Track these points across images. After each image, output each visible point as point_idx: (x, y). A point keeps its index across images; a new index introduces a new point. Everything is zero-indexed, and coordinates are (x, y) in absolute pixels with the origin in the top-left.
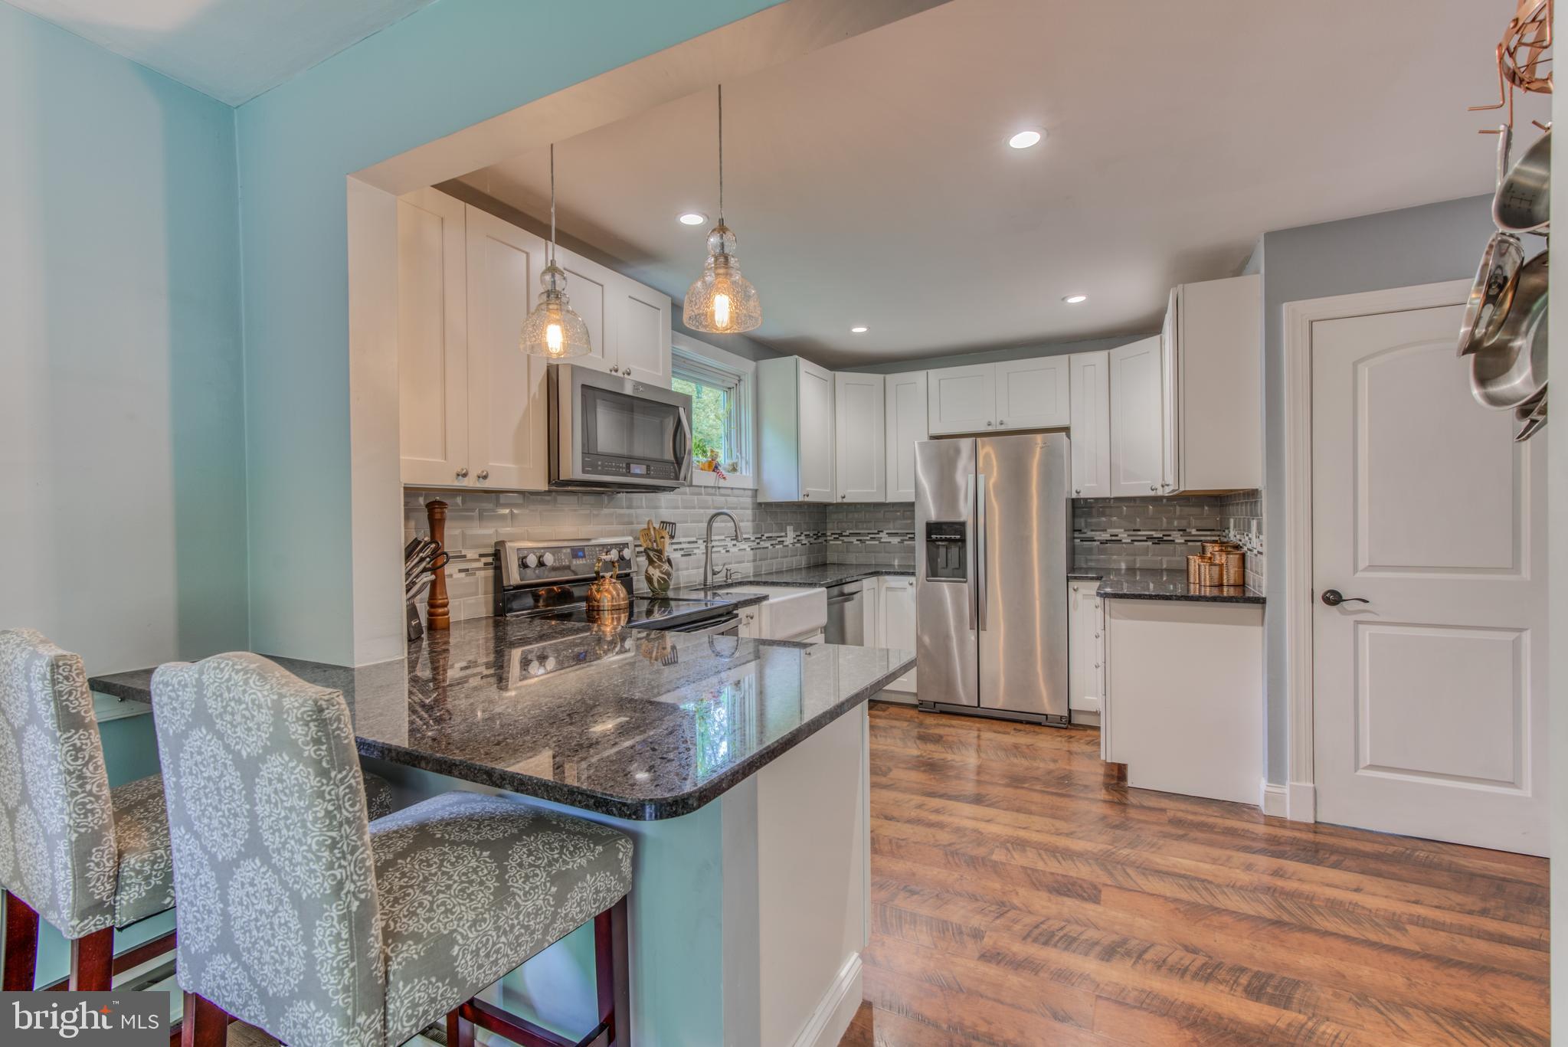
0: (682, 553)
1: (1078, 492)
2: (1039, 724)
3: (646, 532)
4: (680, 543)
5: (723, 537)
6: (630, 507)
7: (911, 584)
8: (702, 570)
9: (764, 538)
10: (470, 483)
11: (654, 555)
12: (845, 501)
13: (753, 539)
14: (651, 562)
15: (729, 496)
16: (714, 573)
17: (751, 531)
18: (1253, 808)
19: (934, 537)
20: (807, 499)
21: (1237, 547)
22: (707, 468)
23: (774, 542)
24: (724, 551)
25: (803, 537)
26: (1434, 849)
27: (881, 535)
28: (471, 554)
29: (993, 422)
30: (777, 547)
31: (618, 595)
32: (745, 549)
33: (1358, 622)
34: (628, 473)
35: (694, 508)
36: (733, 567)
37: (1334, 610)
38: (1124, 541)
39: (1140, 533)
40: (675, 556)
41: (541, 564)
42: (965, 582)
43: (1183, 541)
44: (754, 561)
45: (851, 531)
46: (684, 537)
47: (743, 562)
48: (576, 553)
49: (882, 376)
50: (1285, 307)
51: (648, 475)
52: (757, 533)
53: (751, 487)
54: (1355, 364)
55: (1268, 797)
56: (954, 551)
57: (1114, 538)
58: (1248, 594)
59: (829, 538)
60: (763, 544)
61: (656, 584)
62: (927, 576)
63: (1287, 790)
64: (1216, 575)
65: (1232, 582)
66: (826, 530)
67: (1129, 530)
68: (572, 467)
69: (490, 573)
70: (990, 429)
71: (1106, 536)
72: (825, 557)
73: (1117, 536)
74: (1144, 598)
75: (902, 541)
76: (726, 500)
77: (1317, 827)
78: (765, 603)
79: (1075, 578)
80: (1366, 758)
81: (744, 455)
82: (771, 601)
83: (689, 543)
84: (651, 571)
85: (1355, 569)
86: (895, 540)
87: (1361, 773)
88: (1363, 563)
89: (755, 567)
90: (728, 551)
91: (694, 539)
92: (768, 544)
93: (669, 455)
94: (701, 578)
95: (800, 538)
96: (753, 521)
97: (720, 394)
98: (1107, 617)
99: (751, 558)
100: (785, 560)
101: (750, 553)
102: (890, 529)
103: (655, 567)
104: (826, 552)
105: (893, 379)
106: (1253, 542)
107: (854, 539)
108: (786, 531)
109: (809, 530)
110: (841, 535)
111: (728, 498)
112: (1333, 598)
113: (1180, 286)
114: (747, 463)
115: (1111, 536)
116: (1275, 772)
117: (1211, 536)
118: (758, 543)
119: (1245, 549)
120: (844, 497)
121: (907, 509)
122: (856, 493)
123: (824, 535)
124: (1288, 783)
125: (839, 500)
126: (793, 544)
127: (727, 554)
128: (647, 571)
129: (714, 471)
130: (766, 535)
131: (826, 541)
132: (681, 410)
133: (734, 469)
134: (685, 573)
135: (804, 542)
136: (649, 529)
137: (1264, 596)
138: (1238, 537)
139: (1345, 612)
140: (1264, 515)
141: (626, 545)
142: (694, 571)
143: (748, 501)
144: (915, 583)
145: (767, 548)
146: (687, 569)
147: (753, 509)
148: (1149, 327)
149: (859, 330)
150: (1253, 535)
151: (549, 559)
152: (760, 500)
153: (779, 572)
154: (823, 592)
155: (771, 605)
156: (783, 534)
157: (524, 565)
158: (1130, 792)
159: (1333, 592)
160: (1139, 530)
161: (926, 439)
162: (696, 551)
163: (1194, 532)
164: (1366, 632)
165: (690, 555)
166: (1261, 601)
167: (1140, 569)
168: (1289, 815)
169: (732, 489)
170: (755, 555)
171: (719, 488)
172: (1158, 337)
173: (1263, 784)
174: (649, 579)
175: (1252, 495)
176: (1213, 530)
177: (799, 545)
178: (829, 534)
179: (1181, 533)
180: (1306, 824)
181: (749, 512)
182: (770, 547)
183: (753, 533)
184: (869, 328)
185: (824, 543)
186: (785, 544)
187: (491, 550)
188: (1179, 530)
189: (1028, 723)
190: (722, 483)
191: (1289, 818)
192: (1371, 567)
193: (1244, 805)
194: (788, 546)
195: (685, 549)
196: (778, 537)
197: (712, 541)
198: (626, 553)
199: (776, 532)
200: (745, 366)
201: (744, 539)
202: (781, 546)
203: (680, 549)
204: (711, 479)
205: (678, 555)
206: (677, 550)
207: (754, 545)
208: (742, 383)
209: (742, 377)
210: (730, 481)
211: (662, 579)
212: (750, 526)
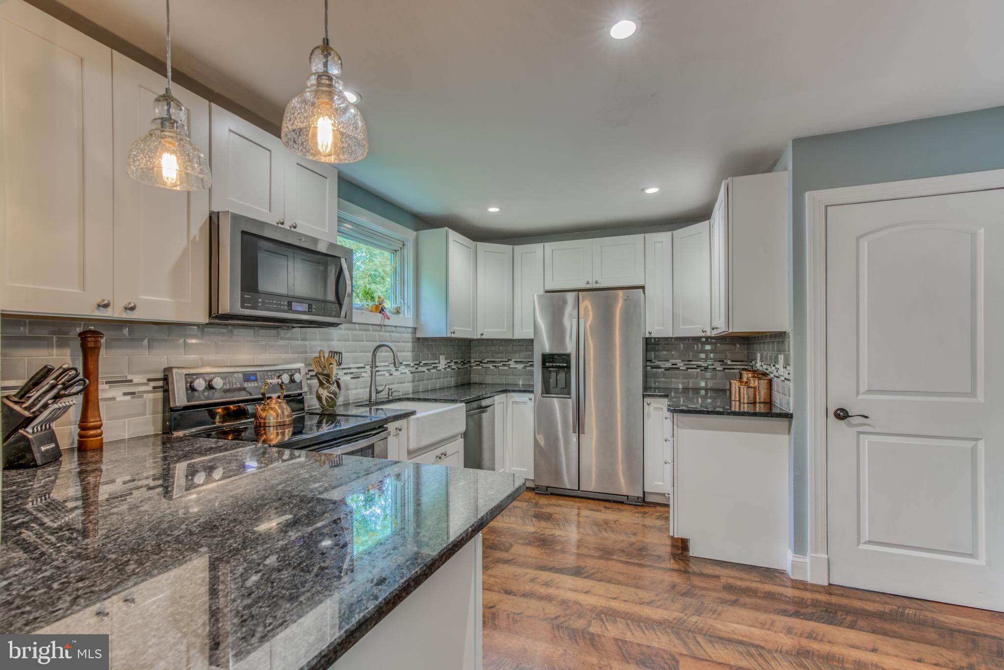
0: (352, 376)
1: (650, 333)
2: (622, 503)
3: (318, 360)
4: (350, 368)
5: (387, 364)
6: (304, 339)
7: (531, 399)
8: (368, 390)
9: (421, 364)
10: (115, 313)
11: (325, 378)
12: (483, 337)
13: (412, 365)
14: (321, 384)
15: (393, 332)
16: (378, 392)
17: (411, 359)
18: (782, 573)
19: (547, 364)
20: (453, 336)
21: (765, 374)
22: (374, 310)
23: (429, 367)
24: (388, 374)
25: (452, 364)
26: (918, 606)
27: (510, 362)
28: (137, 379)
29: (590, 281)
30: (432, 371)
31: (283, 413)
32: (405, 373)
33: (860, 433)
34: (290, 309)
35: (363, 341)
36: (394, 387)
37: (842, 423)
38: (681, 368)
39: (692, 363)
40: (345, 379)
41: (210, 387)
42: (570, 398)
43: (722, 369)
44: (413, 381)
45: (489, 360)
46: (354, 363)
47: (404, 382)
48: (247, 377)
49: (511, 246)
50: (807, 195)
51: (309, 312)
52: (416, 361)
53: (411, 326)
54: (858, 239)
55: (794, 565)
56: (562, 375)
57: (674, 366)
58: (775, 410)
59: (472, 364)
60: (420, 369)
61: (324, 402)
62: (542, 394)
63: (807, 560)
64: (752, 396)
65: (762, 400)
66: (470, 358)
67: (685, 361)
68: (229, 302)
69: (160, 395)
70: (588, 286)
71: (668, 365)
72: (470, 378)
73: (676, 365)
74: (703, 414)
75: (525, 367)
76: (390, 335)
77: (830, 589)
78: (412, 417)
79: (649, 396)
80: (866, 536)
81: (406, 302)
82: (418, 415)
83: (358, 368)
84: (321, 391)
85: (858, 393)
86: (520, 366)
87: (862, 547)
88: (864, 387)
89: (413, 386)
90: (391, 375)
91: (362, 365)
92: (424, 369)
93: (331, 297)
94: (367, 396)
95: (450, 364)
96: (413, 351)
97: (387, 254)
98: (675, 427)
99: (411, 380)
100: (438, 381)
101: (409, 376)
102: (517, 358)
103: (324, 388)
104: (470, 374)
105: (519, 249)
106: (779, 370)
107: (490, 366)
108: (439, 359)
109: (458, 359)
110: (481, 362)
111: (392, 334)
112: (842, 415)
113: (730, 179)
114: (408, 307)
115: (672, 364)
116: (799, 546)
117: (741, 365)
118: (417, 368)
119: (772, 376)
120: (482, 335)
121: (528, 344)
122: (491, 333)
123: (469, 362)
124: (809, 554)
125: (479, 337)
126: (445, 369)
127: (391, 377)
128: (317, 391)
129: (380, 312)
130: (423, 362)
131: (470, 366)
132: (343, 261)
133: (398, 312)
134: (354, 392)
135: (453, 368)
136: (320, 357)
137: (791, 412)
138: (765, 367)
139: (851, 425)
140: (792, 351)
141: (298, 370)
142: (362, 391)
143: (408, 336)
144: (533, 398)
145: (424, 372)
146: (356, 389)
147: (413, 342)
148: (702, 214)
149: (494, 210)
150: (780, 365)
151: (218, 383)
152: (418, 335)
153: (434, 390)
154: (463, 406)
155: (418, 419)
156: (437, 361)
157: (192, 389)
158: (691, 560)
159: (842, 410)
160: (691, 361)
161: (542, 293)
162: (363, 374)
163: (729, 362)
164: (866, 440)
165: (359, 377)
166: (789, 416)
167: (692, 389)
168: (810, 579)
169: (396, 327)
170: (414, 377)
171: (385, 326)
172: (708, 221)
173: (790, 555)
174: (319, 398)
175: (780, 336)
176: (742, 361)
177: (449, 369)
178: (472, 361)
179: (721, 363)
180: (822, 586)
181: (410, 345)
182: (426, 371)
183: (413, 361)
184: (501, 209)
185: (469, 368)
186: (438, 369)
187: (161, 375)
188: (719, 361)
189: (615, 502)
190: (387, 322)
191: (809, 582)
192: (870, 391)
193: (775, 570)
194: (440, 370)
195: (352, 373)
196: (432, 363)
197: (377, 367)
198: (297, 377)
199: (431, 360)
200: (408, 234)
201: (405, 365)
202: (435, 370)
203: (347, 373)
204: (377, 318)
205: (348, 377)
206: (345, 374)
207: (413, 369)
208: (405, 247)
209: (406, 243)
210: (394, 320)
211: (331, 398)
212: (409, 355)
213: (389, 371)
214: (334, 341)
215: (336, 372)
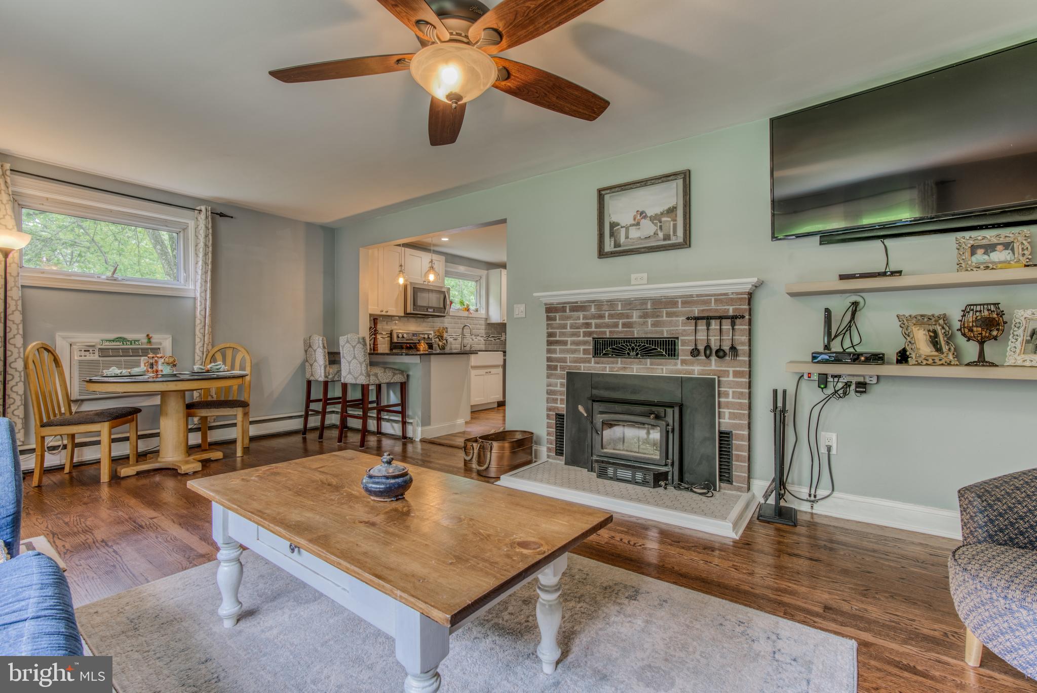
4: (451, 335)
5: (470, 335)
6: (433, 322)
9: (490, 337)
10: (384, 313)
11: (441, 337)
13: (485, 336)
14: (440, 340)
15: (474, 320)
16: (464, 347)
22: (464, 310)
23: (495, 338)
24: (471, 340)
28: (384, 333)
30: (497, 340)
31: (425, 347)
32: (481, 340)
34: (427, 311)
35: (455, 323)
36: (474, 345)
40: (450, 340)
41: (403, 337)
44: (485, 345)
46: (454, 333)
47: (480, 344)
48: (414, 335)
51: (434, 312)
52: (487, 334)
53: (484, 317)
60: (490, 339)
61: (440, 347)
68: (410, 309)
69: (389, 339)
76: (472, 321)
81: (481, 305)
83: (455, 335)
84: (440, 343)
89: (486, 347)
91: (457, 334)
92: (492, 339)
93: (442, 306)
94: (460, 345)
96: (485, 330)
97: (474, 283)
101: (483, 341)
114: (483, 308)
118: (488, 338)
127: (473, 341)
128: (437, 341)
129: (468, 311)
130: (491, 335)
132: (445, 292)
133: (477, 311)
134: (453, 342)
136: (439, 329)
141: (431, 334)
143: (483, 322)
146: (455, 344)
147: (485, 325)
151: (405, 335)
152: (488, 322)
154: (501, 353)
156: (500, 336)
157: (398, 337)
162: (458, 339)
165: (456, 340)
169: (475, 318)
170: (486, 343)
171: (469, 317)
174: (439, 345)
181: (483, 327)
182: (494, 340)
183: (485, 334)
186: (501, 339)
187: (389, 333)
190: (471, 315)
195: (453, 337)
196: (497, 337)
198: (430, 336)
200: (483, 273)
201: (481, 336)
202: (499, 340)
204: (466, 314)
205: (452, 339)
206: (450, 337)
207: (486, 339)
208: (482, 279)
209: (482, 277)
210: (475, 315)
211: (444, 343)
212: (483, 331)
213: (472, 338)
214: (444, 323)
215: (445, 335)
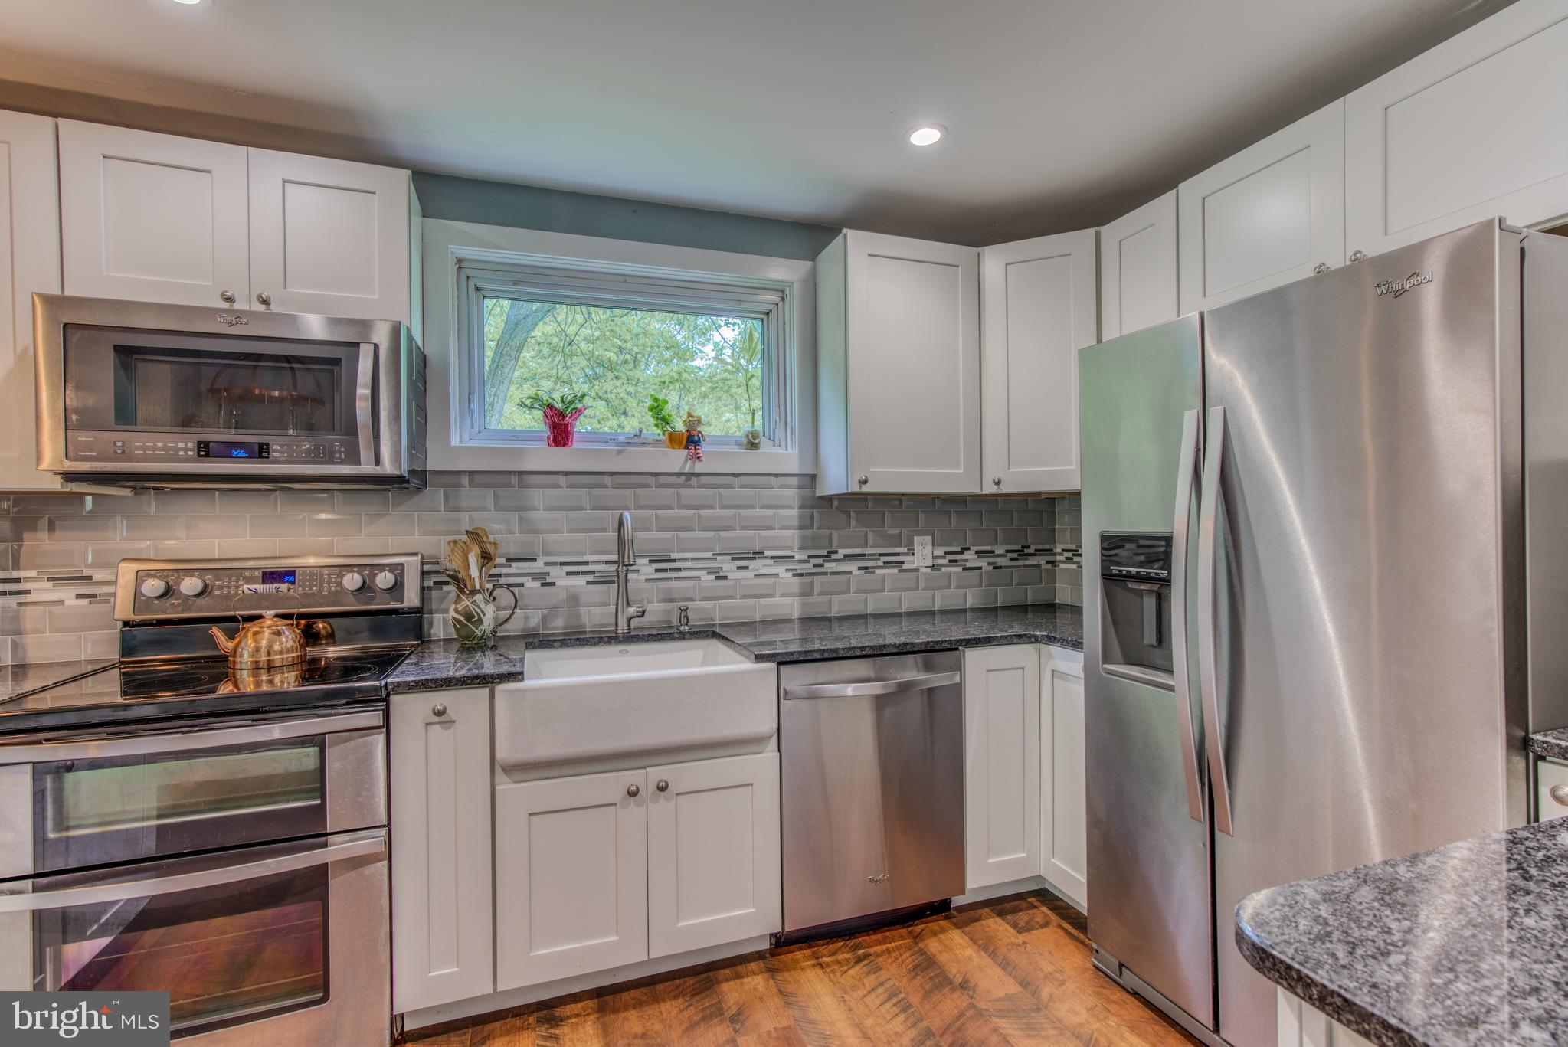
0: (591, 578)
4: (586, 563)
5: (709, 555)
9: (836, 556)
13: (801, 557)
15: (729, 487)
17: (796, 545)
22: (666, 442)
23: (870, 564)
24: (713, 577)
25: (970, 557)
30: (880, 571)
32: (775, 575)
44: (804, 594)
47: (769, 596)
52: (817, 548)
53: (797, 472)
59: (1059, 558)
60: (830, 566)
89: (803, 605)
90: (721, 578)
92: (852, 567)
95: (958, 557)
96: (801, 528)
99: (796, 590)
100: (907, 595)
101: (790, 582)
104: (1053, 583)
108: (909, 544)
109: (989, 543)
118: (818, 565)
126: (935, 567)
127: (724, 581)
130: (843, 551)
133: (747, 443)
134: (596, 610)
135: (969, 564)
143: (791, 495)
145: (846, 573)
147: (801, 508)
149: (925, 136)
152: (820, 492)
154: (770, 670)
156: (899, 550)
170: (805, 585)
181: (794, 513)
182: (856, 572)
183: (802, 548)
185: (1048, 567)
186: (904, 567)
194: (917, 570)
195: (593, 573)
196: (881, 555)
197: (674, 561)
198: (384, 578)
199: (873, 546)
200: (783, 270)
201: (772, 558)
202: (896, 571)
203: (577, 573)
204: (676, 460)
205: (581, 581)
206: (568, 574)
207: (808, 567)
208: (787, 300)
209: (787, 292)
210: (735, 462)
211: (459, 621)
212: (792, 536)
214: (536, 509)
